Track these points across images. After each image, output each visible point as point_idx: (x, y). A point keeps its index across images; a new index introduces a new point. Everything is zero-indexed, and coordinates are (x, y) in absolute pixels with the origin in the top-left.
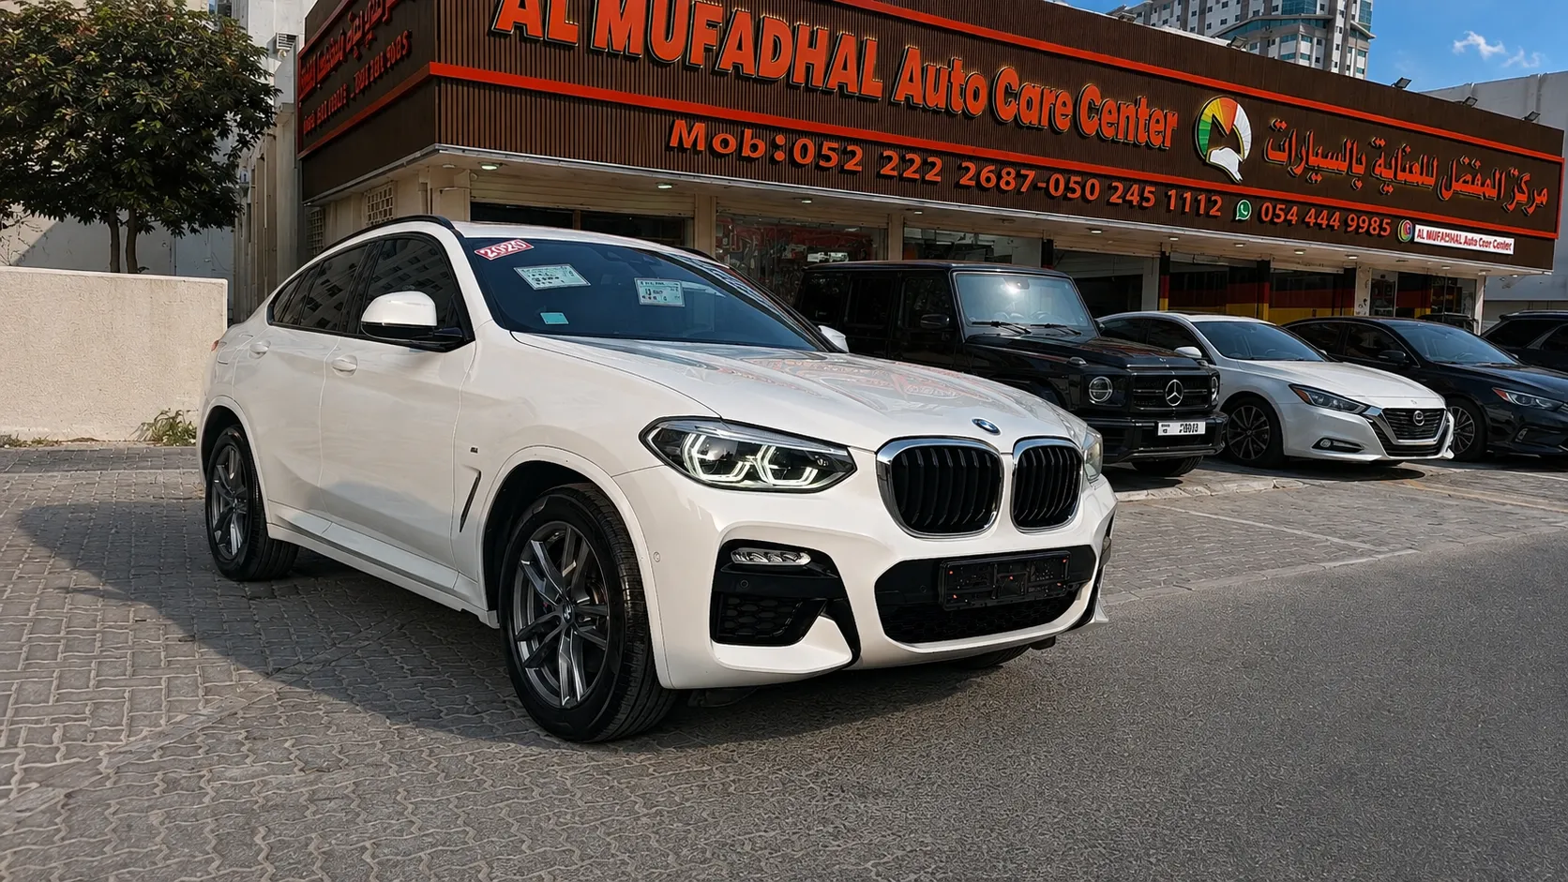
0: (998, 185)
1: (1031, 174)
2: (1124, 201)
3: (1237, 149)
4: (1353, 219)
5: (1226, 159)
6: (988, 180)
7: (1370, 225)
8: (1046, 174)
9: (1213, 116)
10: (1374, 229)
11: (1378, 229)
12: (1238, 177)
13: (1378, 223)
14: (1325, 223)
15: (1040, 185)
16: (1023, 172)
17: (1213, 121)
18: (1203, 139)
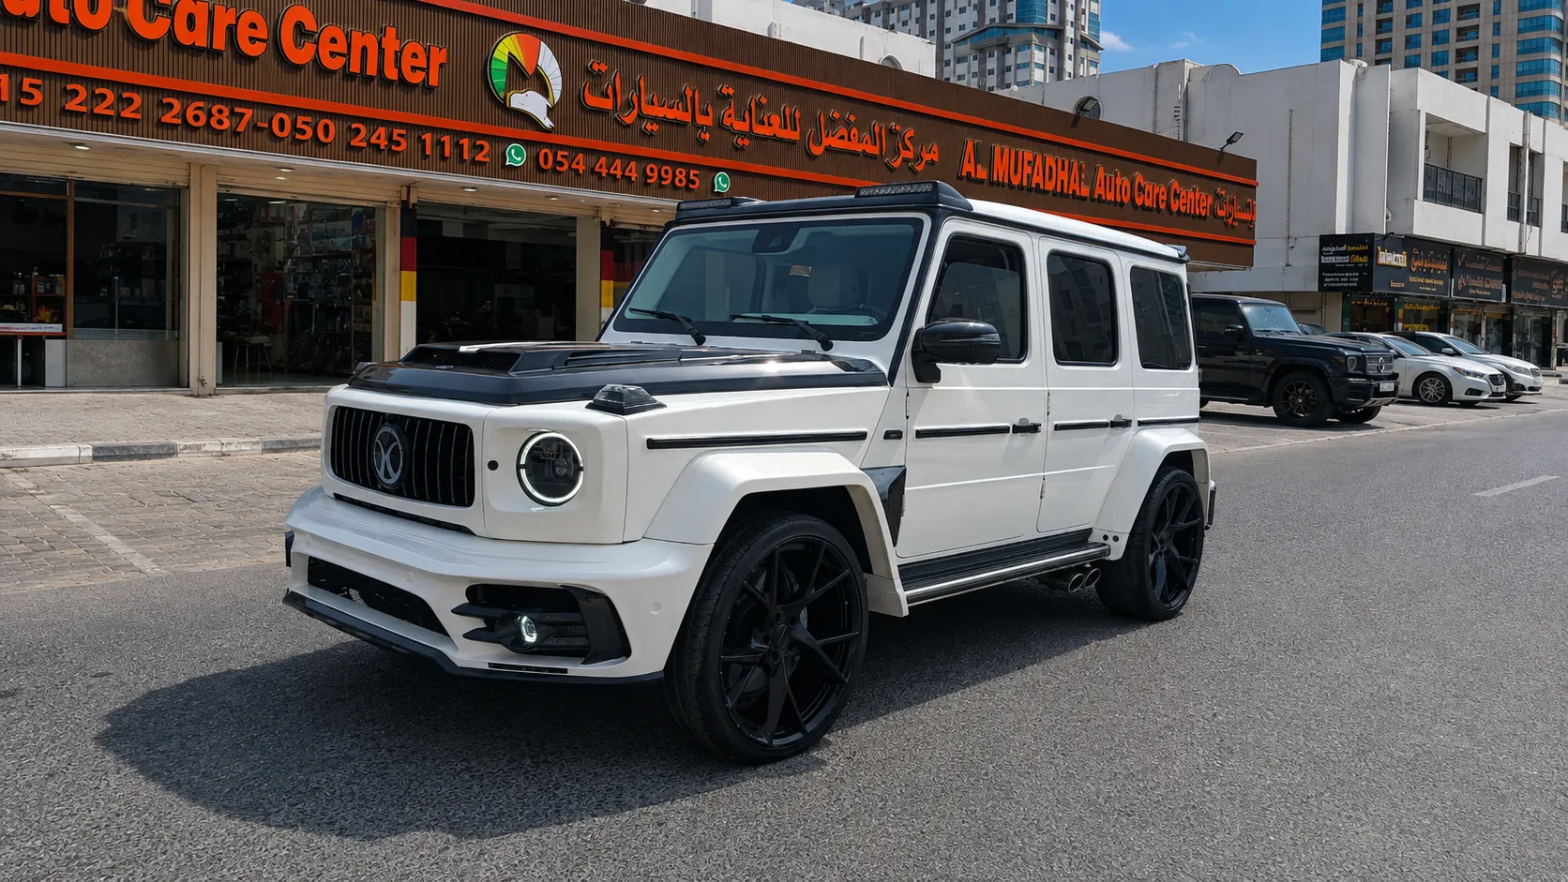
0: (208, 122)
1: (249, 113)
2: (369, 144)
3: (544, 89)
4: (652, 170)
5: (530, 102)
6: (196, 118)
7: (674, 176)
8: (268, 114)
9: (510, 53)
10: (680, 181)
11: (684, 180)
12: (548, 123)
13: (684, 174)
14: (619, 173)
15: (259, 125)
16: (237, 110)
17: (509, 58)
18: (499, 80)
